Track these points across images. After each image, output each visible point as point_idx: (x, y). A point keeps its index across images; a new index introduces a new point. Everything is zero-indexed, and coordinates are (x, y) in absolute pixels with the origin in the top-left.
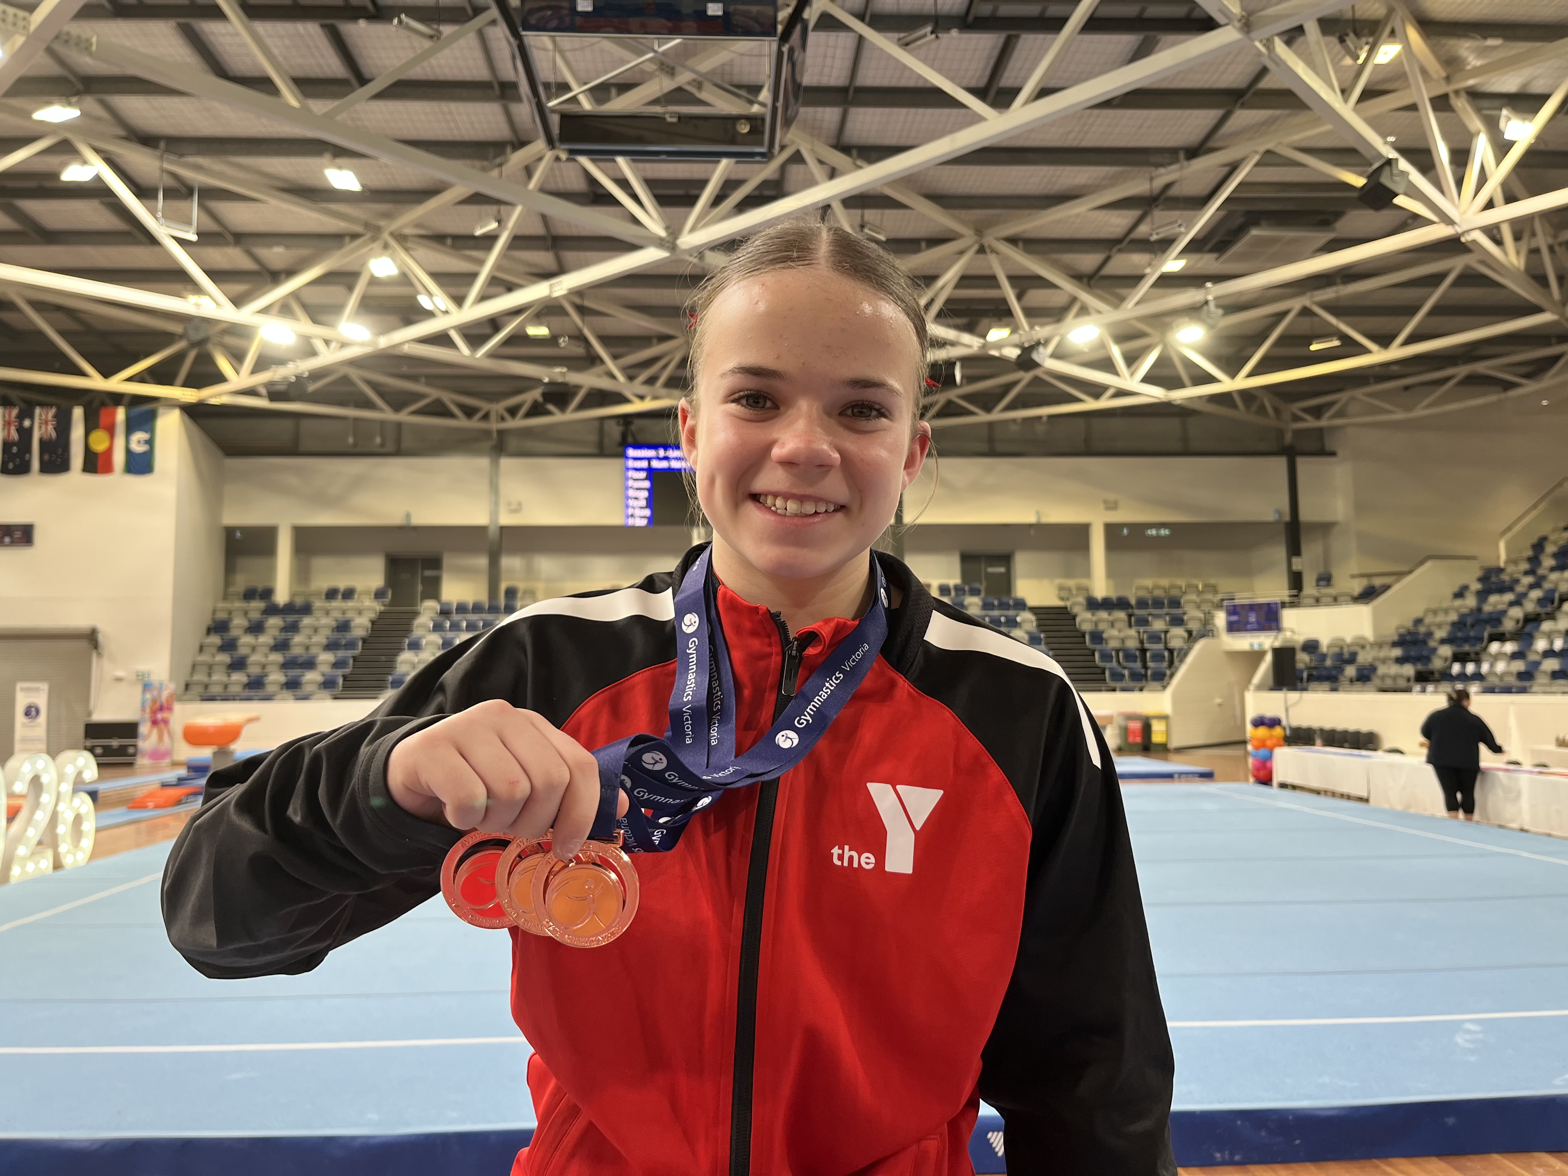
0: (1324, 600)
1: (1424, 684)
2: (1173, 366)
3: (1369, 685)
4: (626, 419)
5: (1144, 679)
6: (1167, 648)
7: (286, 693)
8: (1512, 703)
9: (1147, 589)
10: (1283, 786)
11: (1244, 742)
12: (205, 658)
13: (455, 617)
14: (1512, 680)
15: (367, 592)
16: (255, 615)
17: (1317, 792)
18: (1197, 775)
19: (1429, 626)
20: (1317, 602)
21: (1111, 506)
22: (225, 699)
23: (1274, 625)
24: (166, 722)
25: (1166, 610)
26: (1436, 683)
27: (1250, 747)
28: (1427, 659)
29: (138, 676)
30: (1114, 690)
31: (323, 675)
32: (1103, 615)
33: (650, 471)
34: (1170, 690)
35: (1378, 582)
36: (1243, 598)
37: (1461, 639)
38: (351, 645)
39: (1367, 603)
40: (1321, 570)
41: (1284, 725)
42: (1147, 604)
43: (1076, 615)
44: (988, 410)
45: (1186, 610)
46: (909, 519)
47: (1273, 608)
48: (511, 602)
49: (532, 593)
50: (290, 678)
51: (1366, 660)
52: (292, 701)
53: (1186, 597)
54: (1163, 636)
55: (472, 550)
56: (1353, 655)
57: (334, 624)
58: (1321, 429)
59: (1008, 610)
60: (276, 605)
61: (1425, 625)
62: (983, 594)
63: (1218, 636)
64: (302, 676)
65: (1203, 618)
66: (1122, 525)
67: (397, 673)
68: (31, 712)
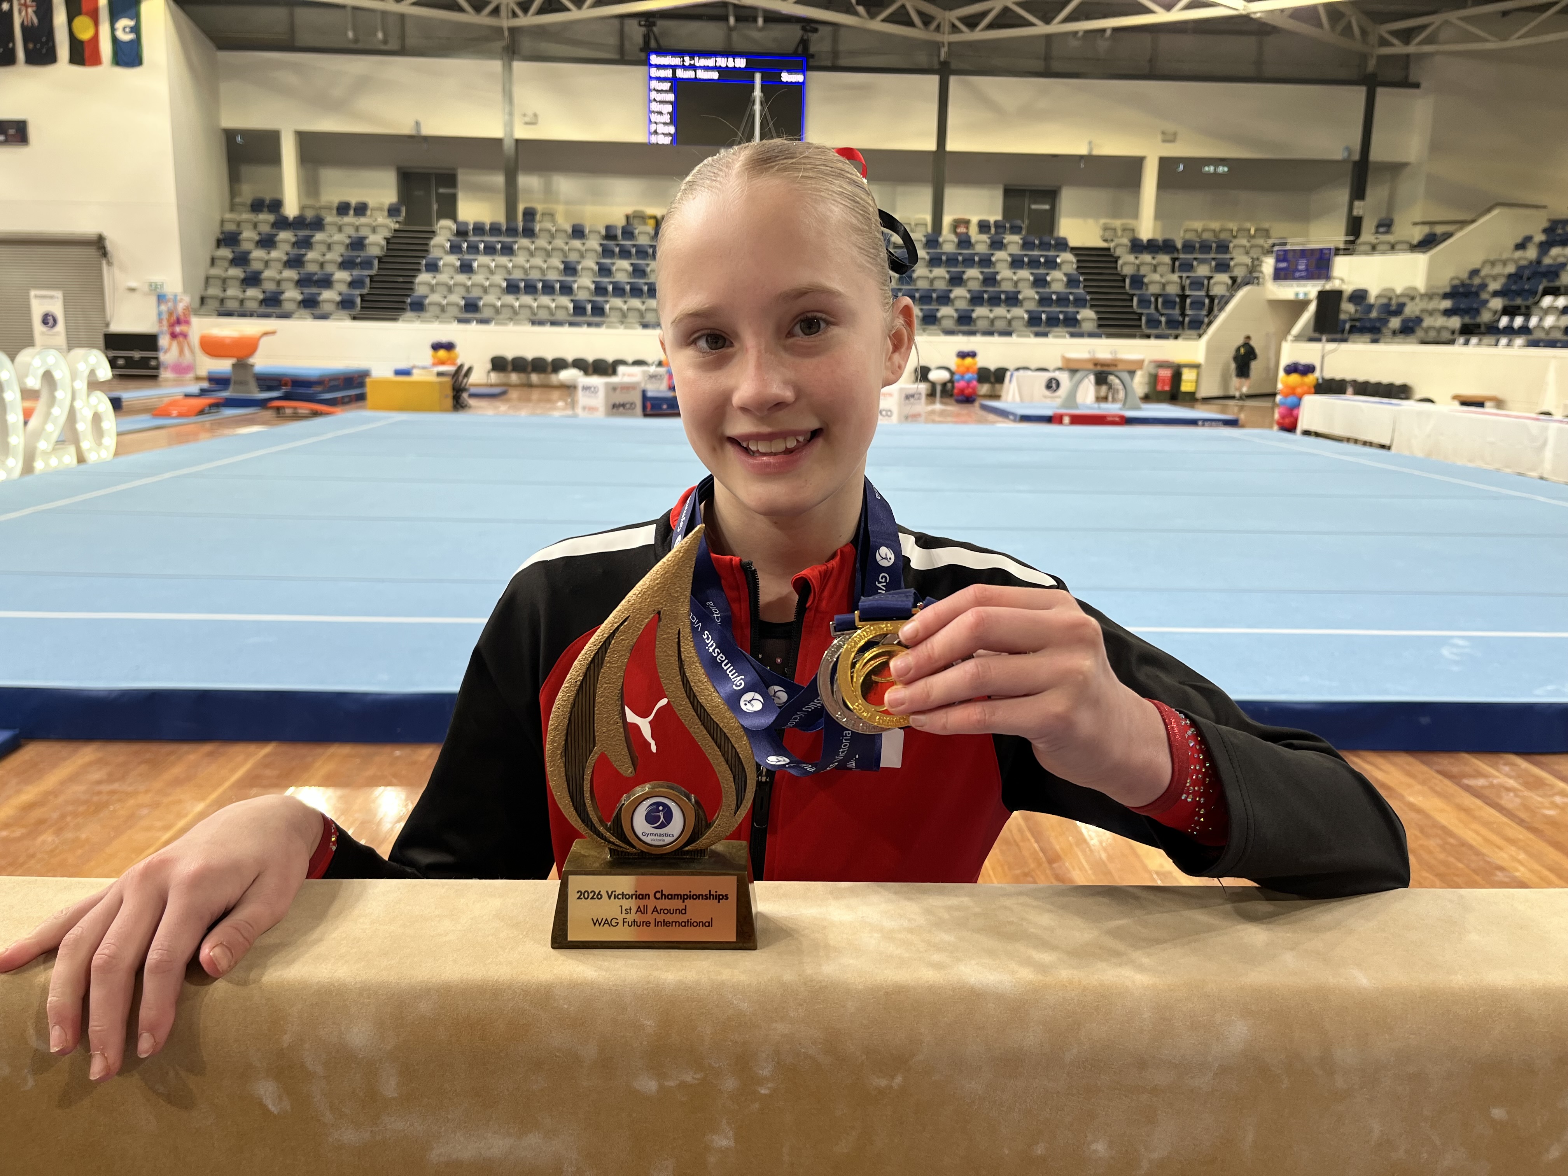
0: (1380, 247)
1: (1467, 337)
3: (1411, 338)
4: (647, 18)
5: (1180, 327)
6: (1208, 296)
7: (303, 312)
8: (1554, 357)
9: (1196, 232)
10: (1307, 433)
11: (1274, 395)
12: (214, 271)
13: (473, 239)
14: (1559, 335)
15: (380, 209)
16: (265, 229)
17: (1340, 439)
18: (1221, 422)
19: (1483, 278)
20: (1373, 249)
21: (1169, 138)
22: (243, 315)
23: (1323, 272)
24: (185, 335)
25: (1212, 255)
26: (1480, 336)
27: (1278, 398)
28: (1477, 312)
29: (151, 285)
30: (1148, 337)
31: (340, 294)
32: (1147, 258)
33: (675, 81)
34: (1205, 338)
35: (1439, 230)
36: (1295, 243)
37: (1514, 291)
38: (367, 264)
39: (1424, 252)
40: (1383, 215)
41: (1317, 374)
42: (1194, 247)
43: (1119, 257)
44: (1048, 21)
45: (1234, 255)
46: (952, 146)
47: (1326, 254)
48: (530, 225)
49: (551, 215)
50: (306, 296)
51: (1413, 312)
52: (310, 319)
53: (1236, 242)
54: (1206, 282)
55: (489, 167)
56: (1401, 307)
57: (348, 241)
58: (1408, 56)
59: (1049, 250)
60: (286, 218)
61: (1480, 277)
62: (1024, 232)
63: (1263, 284)
64: (319, 294)
65: (1250, 264)
66: (1178, 160)
67: (415, 294)
68: (48, 320)
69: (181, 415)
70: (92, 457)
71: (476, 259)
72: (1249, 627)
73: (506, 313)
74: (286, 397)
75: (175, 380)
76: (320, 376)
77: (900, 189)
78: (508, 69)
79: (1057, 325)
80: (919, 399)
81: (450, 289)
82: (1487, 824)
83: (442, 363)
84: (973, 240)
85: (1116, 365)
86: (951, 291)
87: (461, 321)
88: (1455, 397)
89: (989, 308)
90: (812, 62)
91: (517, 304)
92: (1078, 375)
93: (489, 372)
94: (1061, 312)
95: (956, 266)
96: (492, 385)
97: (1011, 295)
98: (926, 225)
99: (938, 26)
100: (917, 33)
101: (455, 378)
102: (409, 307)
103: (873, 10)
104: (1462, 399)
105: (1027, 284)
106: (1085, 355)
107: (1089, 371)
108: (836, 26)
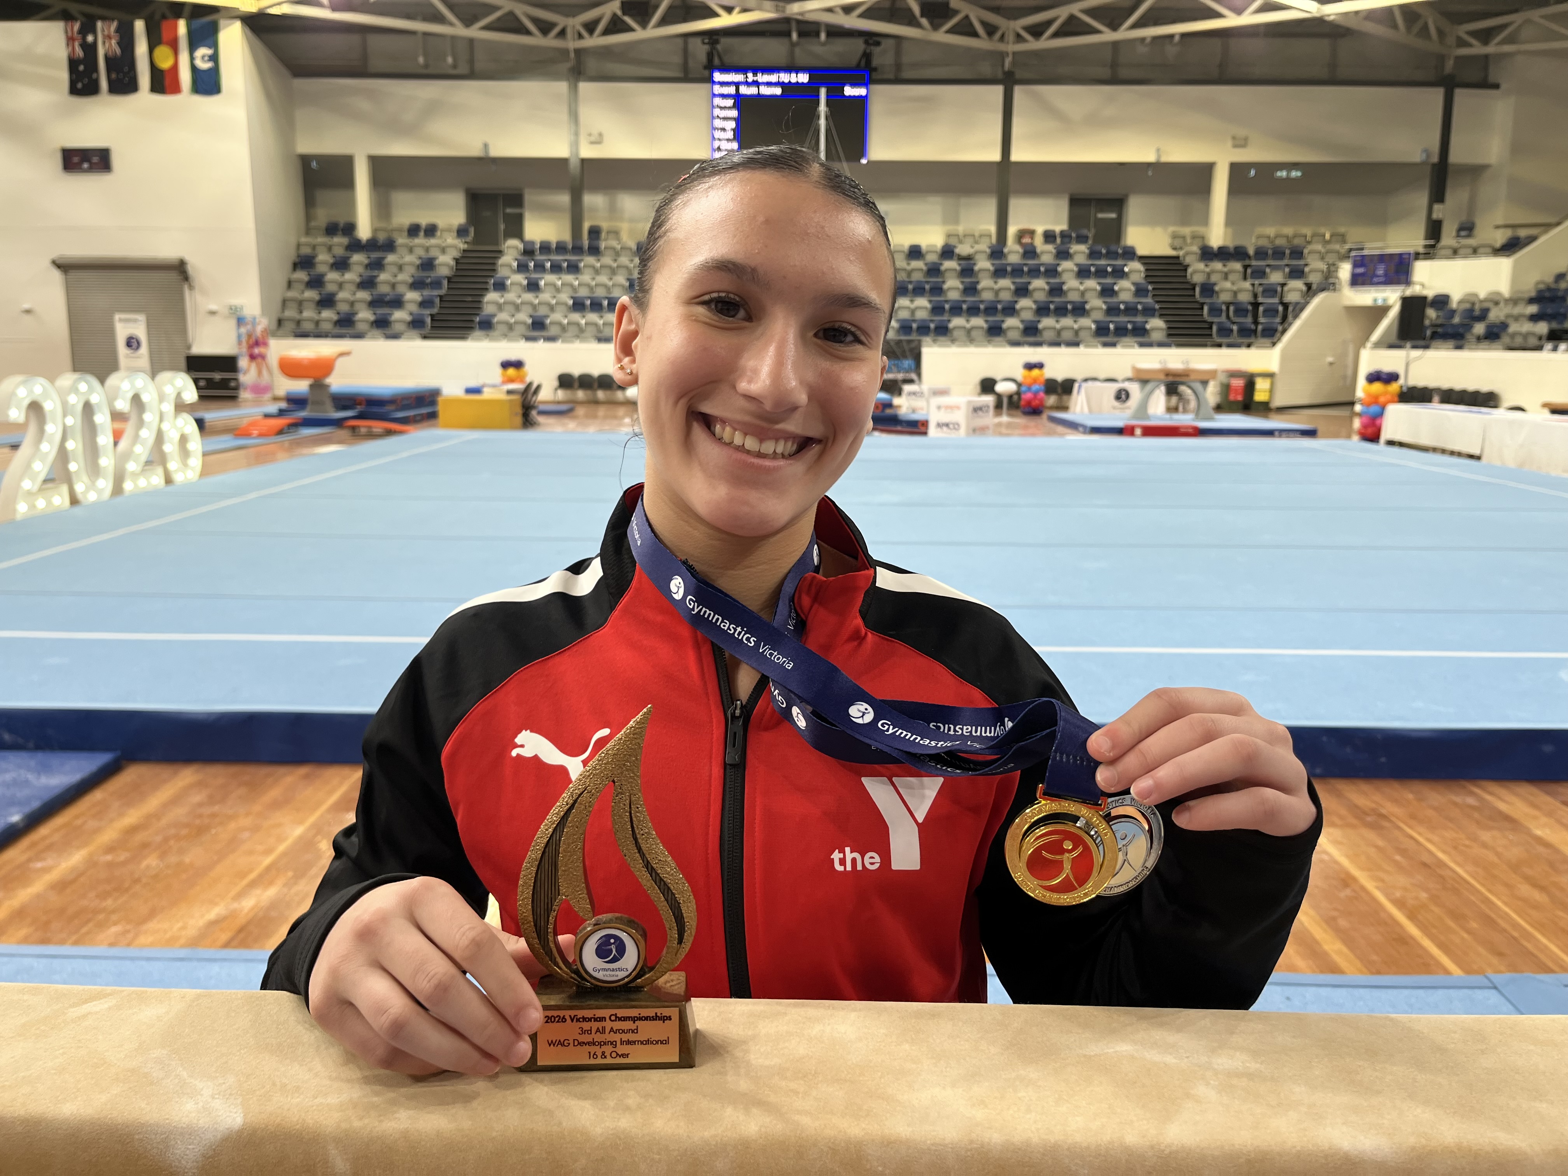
0: (1462, 251)
1: (1556, 342)
3: (1497, 344)
4: (712, 36)
5: (1253, 335)
6: (1282, 303)
7: (376, 332)
9: (1269, 237)
10: (1391, 443)
11: (1352, 404)
12: (290, 294)
13: (540, 258)
15: (449, 230)
16: (339, 251)
18: (1298, 433)
20: (1455, 253)
21: (1240, 143)
22: (318, 335)
23: (1403, 277)
24: (263, 357)
25: (1286, 262)
27: (1358, 408)
28: (1564, 317)
29: (230, 308)
30: (1219, 346)
31: (411, 314)
32: (1218, 265)
33: (737, 97)
34: (1279, 346)
35: (1523, 233)
36: (1372, 248)
38: (437, 284)
39: (1508, 256)
40: (1464, 218)
41: (1401, 381)
42: (1266, 254)
43: (1188, 265)
44: (1114, 27)
45: (1309, 261)
46: (1018, 155)
47: (1405, 259)
48: (595, 243)
49: (616, 233)
50: (378, 316)
51: (1497, 317)
52: (383, 339)
53: (1310, 247)
54: (1279, 289)
55: (554, 186)
56: (1485, 312)
57: (418, 262)
58: (1486, 57)
59: (1116, 259)
60: (359, 241)
62: (1090, 242)
63: (1340, 290)
64: (390, 315)
65: (1326, 270)
66: (1248, 166)
67: (484, 313)
68: (132, 343)
69: (261, 435)
70: (179, 477)
71: (543, 278)
73: (573, 330)
74: (361, 416)
76: (393, 395)
77: (964, 200)
78: (574, 89)
79: (1125, 335)
80: (987, 411)
81: (517, 308)
83: (511, 380)
84: (1038, 250)
85: (1187, 375)
86: (1016, 302)
87: (528, 339)
88: (1545, 405)
89: (1056, 319)
90: (874, 76)
91: (583, 322)
92: (1149, 387)
93: (556, 389)
94: (1129, 322)
95: (1021, 277)
96: (559, 403)
97: (1077, 305)
98: (990, 236)
99: (1003, 36)
100: (981, 43)
101: (524, 396)
102: (477, 326)
103: (937, 21)
104: (1552, 407)
105: (1094, 294)
106: (1156, 366)
107: (1160, 381)
108: (898, 38)
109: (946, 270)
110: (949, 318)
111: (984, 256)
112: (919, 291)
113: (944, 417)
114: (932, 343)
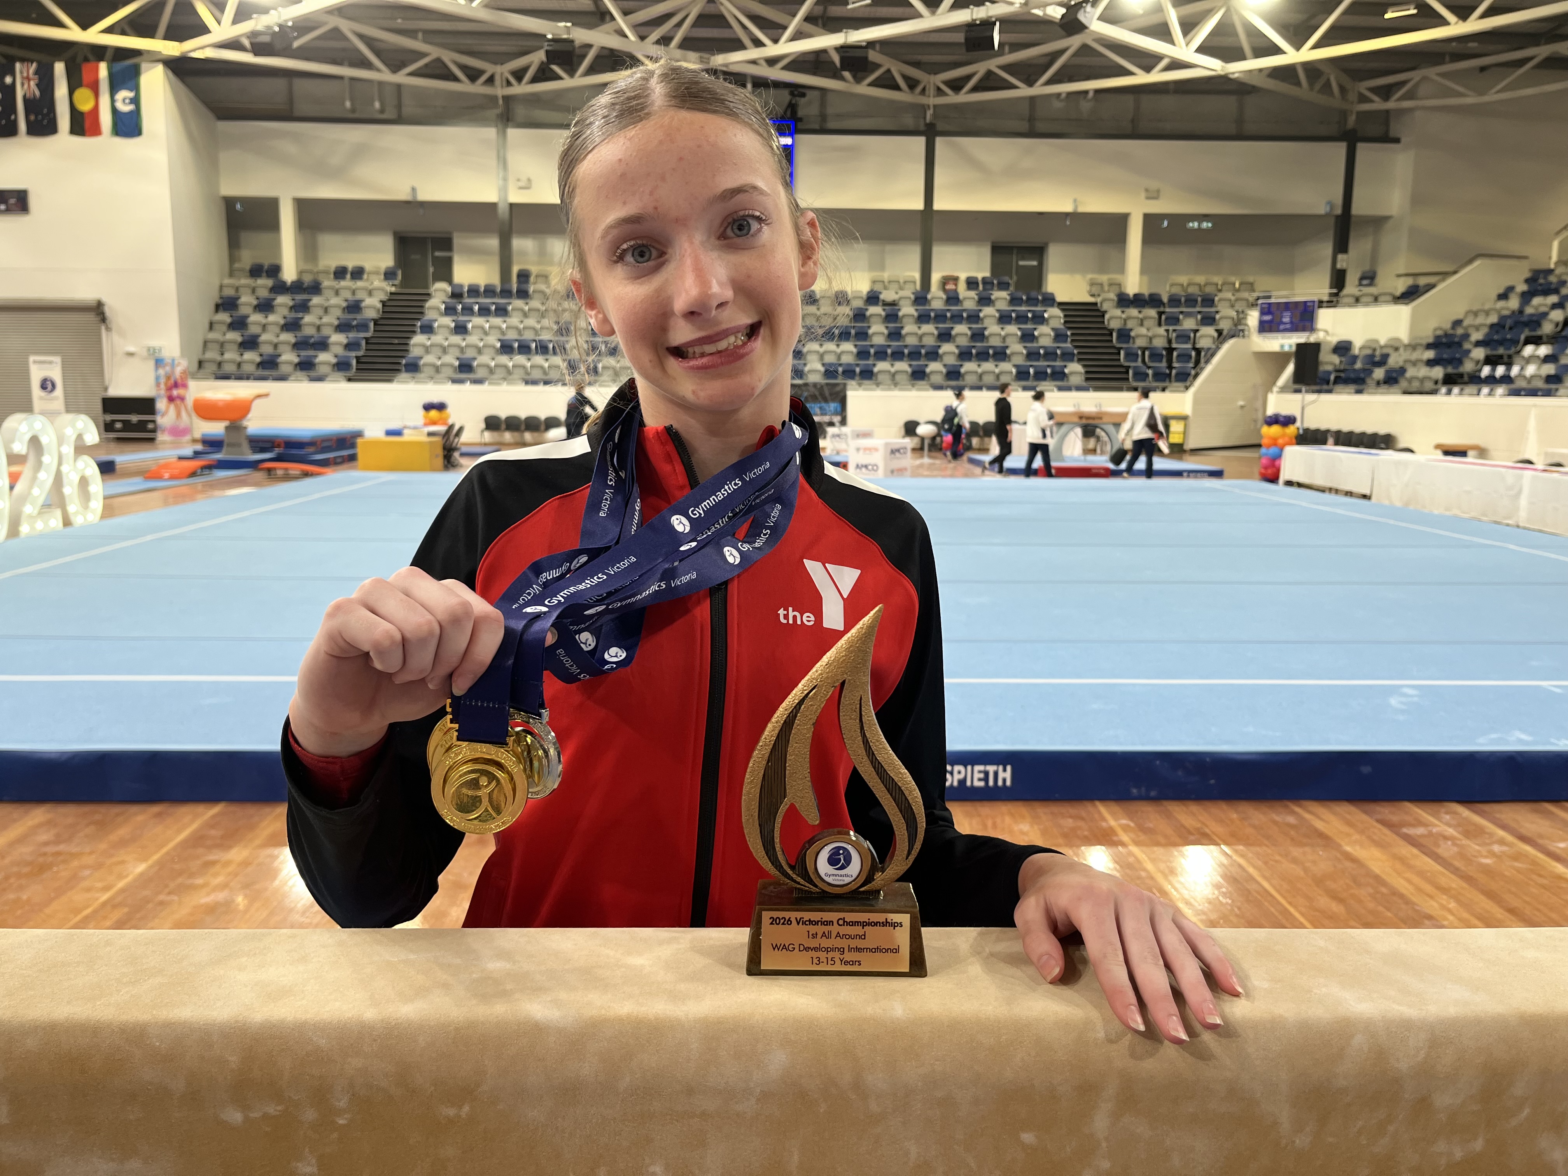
0: (1363, 299)
1: (1450, 386)
2: (1236, 35)
3: (1395, 388)
5: (1167, 380)
6: (1194, 349)
7: (299, 374)
8: (1535, 406)
9: (1182, 285)
10: (1289, 483)
11: (1259, 446)
12: (212, 336)
13: (468, 301)
14: (1540, 384)
15: (377, 273)
16: (264, 293)
17: (1322, 490)
18: (1206, 473)
19: (1466, 328)
20: (1357, 301)
21: (1153, 195)
22: (239, 378)
23: (1308, 324)
24: (182, 399)
25: (1198, 309)
26: (1462, 386)
27: (1263, 449)
28: (1460, 362)
29: (149, 350)
31: (336, 356)
32: (1133, 312)
34: (1192, 390)
35: (1422, 281)
36: (1279, 296)
37: (1496, 341)
38: (363, 326)
39: (1407, 304)
40: (1367, 268)
41: (1298, 424)
42: (1180, 301)
43: (1106, 312)
44: (1030, 83)
45: (1219, 308)
46: (938, 206)
47: (1310, 306)
48: (523, 286)
49: (545, 277)
50: (302, 358)
51: (1397, 362)
52: (307, 382)
53: (1221, 295)
54: (1192, 335)
55: (482, 229)
56: (1385, 357)
57: (344, 304)
58: (1387, 112)
59: (1036, 305)
60: (284, 283)
61: (1463, 327)
62: (1012, 288)
63: (1248, 337)
64: (316, 356)
65: (1235, 317)
66: (1162, 217)
67: (410, 356)
68: (47, 385)
69: (172, 477)
70: (78, 520)
71: (470, 321)
72: (1201, 678)
73: (500, 373)
74: (278, 459)
75: (172, 443)
76: (313, 437)
77: (889, 248)
78: (503, 134)
79: (1045, 379)
80: (905, 453)
81: (444, 350)
82: (1421, 874)
83: (434, 423)
84: (961, 297)
85: (1101, 418)
86: (939, 347)
87: (454, 381)
88: (1438, 447)
89: (977, 363)
90: (800, 126)
91: (511, 364)
92: (1064, 429)
93: (482, 431)
94: (1048, 366)
95: (944, 322)
96: (485, 444)
97: (999, 350)
98: (915, 282)
99: (924, 89)
100: (903, 96)
101: (446, 438)
102: (403, 368)
103: (859, 75)
104: (1446, 449)
105: (1015, 339)
106: (1070, 409)
107: (1076, 424)
108: (823, 91)
109: (871, 315)
110: (874, 362)
111: (909, 302)
112: (845, 335)
113: (863, 459)
114: (857, 387)
